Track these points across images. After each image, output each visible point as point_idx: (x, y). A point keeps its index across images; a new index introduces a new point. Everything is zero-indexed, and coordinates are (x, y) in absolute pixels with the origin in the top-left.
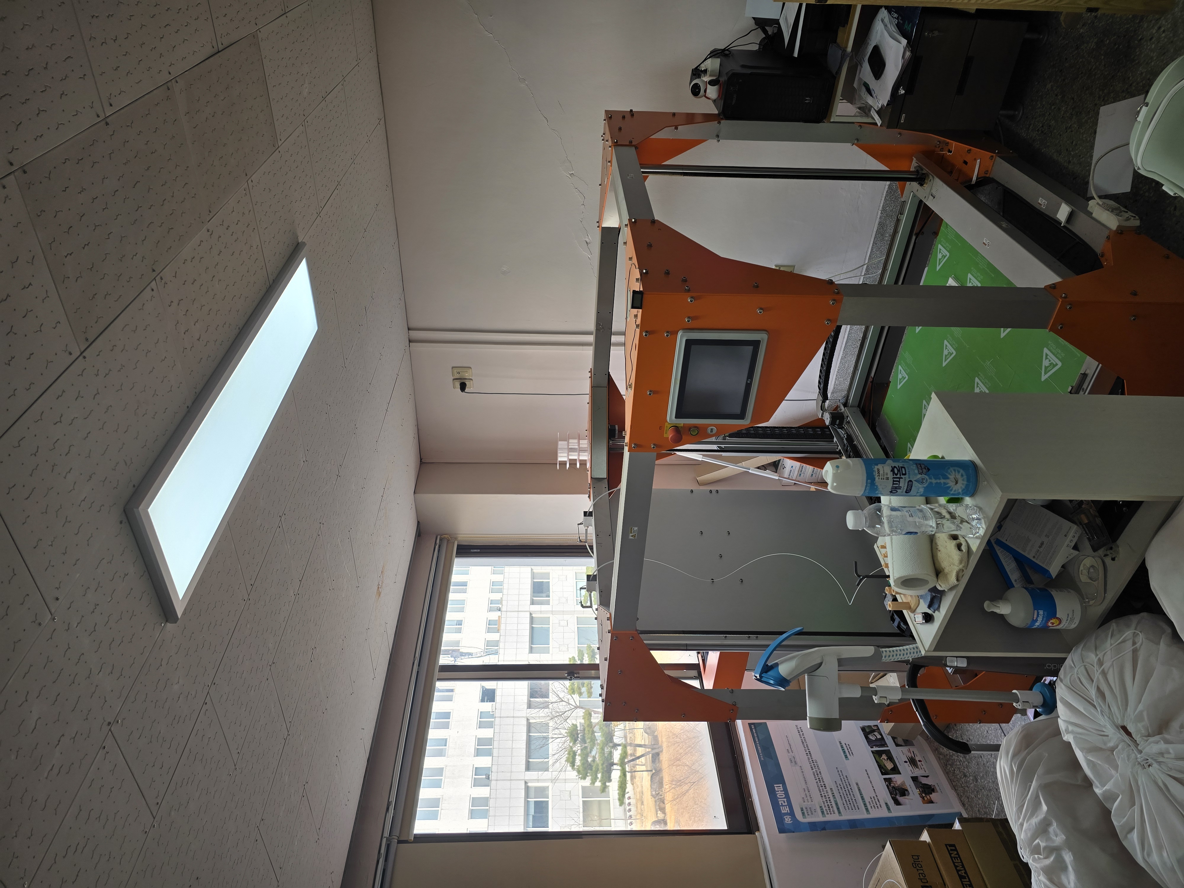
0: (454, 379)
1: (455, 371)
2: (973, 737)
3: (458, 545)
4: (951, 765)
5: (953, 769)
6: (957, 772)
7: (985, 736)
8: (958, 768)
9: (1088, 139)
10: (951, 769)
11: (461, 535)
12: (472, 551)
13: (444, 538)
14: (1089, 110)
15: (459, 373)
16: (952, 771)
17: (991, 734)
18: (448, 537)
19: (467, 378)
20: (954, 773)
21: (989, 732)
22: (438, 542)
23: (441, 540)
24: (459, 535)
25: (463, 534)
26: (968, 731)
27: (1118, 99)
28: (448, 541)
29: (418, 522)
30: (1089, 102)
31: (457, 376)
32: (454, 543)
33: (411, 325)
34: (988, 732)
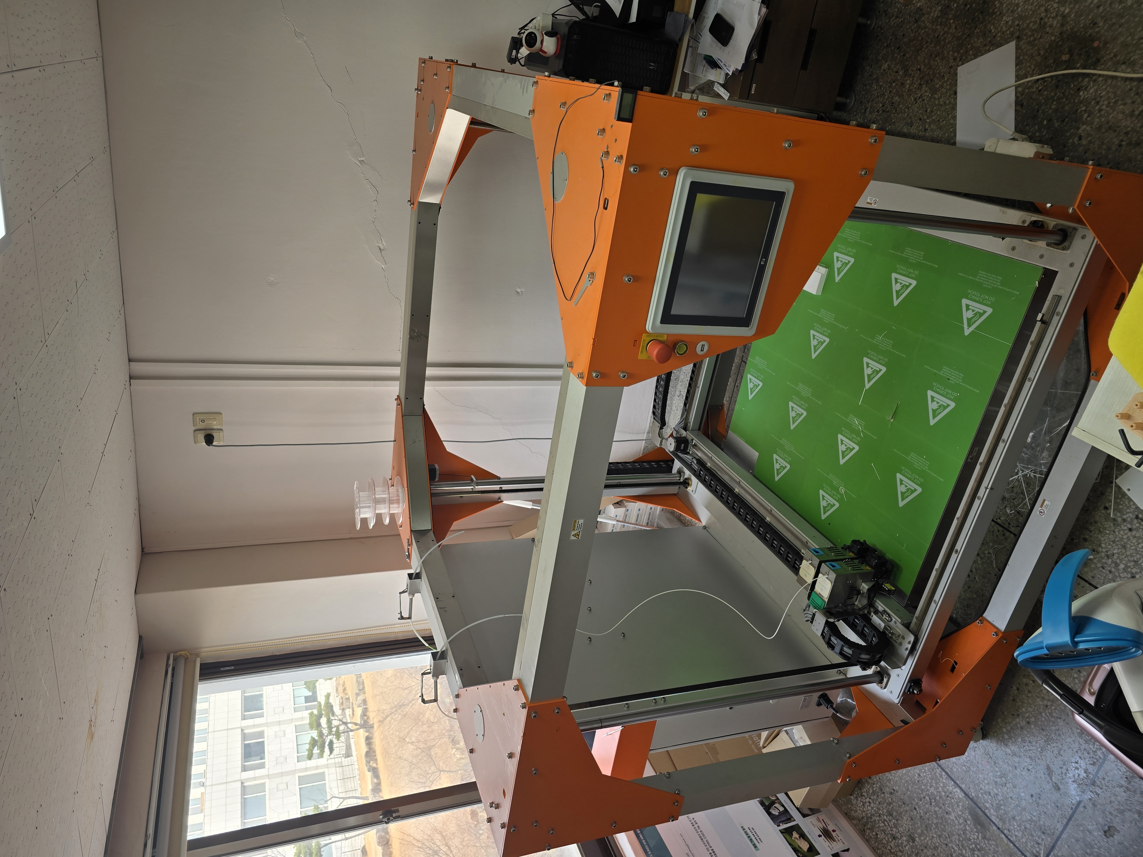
0: (195, 431)
1: (198, 418)
2: (899, 787)
3: (201, 665)
4: (872, 829)
5: (874, 833)
6: (881, 836)
7: (916, 781)
8: (883, 830)
9: (948, 102)
10: (871, 834)
11: (205, 650)
12: (222, 669)
13: (181, 655)
14: (942, 74)
15: (203, 421)
16: (873, 837)
17: (924, 776)
18: (186, 654)
19: (215, 427)
20: (877, 838)
21: (922, 775)
22: (171, 662)
23: (175, 659)
24: (203, 650)
25: (209, 647)
26: (889, 780)
27: (980, 54)
28: (186, 659)
29: (140, 638)
30: (941, 67)
31: (202, 426)
32: (195, 661)
33: (135, 354)
34: (920, 775)
